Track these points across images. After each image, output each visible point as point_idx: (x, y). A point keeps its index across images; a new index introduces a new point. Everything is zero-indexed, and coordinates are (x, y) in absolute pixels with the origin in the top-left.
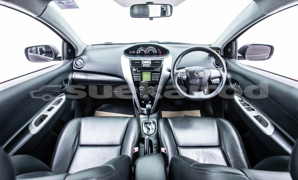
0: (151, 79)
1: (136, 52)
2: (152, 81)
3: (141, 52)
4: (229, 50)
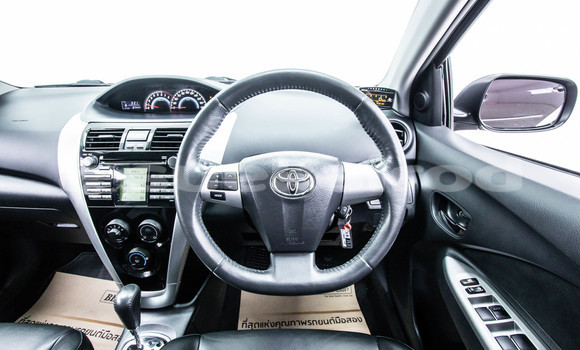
0: (148, 194)
1: (142, 105)
2: (150, 201)
3: (157, 103)
4: (426, 96)
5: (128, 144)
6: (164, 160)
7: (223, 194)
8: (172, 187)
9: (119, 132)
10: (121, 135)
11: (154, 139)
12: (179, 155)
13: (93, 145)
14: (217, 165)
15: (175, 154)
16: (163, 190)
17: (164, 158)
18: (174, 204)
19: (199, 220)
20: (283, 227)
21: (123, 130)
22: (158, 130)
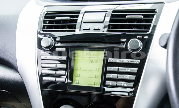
0: (104, 79)
5: (84, 26)
9: (75, 15)
10: (77, 17)
11: (111, 21)
13: (49, 27)
16: (120, 76)
17: (123, 40)
21: (79, 12)
22: (115, 11)
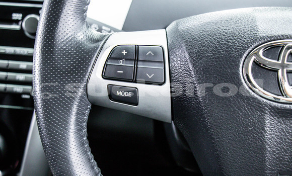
6: (17, 22)
7: (135, 91)
8: (29, 71)
12: (44, 12)
14: (116, 31)
15: (37, 11)
18: (31, 102)
19: (82, 144)
20: (263, 161)
